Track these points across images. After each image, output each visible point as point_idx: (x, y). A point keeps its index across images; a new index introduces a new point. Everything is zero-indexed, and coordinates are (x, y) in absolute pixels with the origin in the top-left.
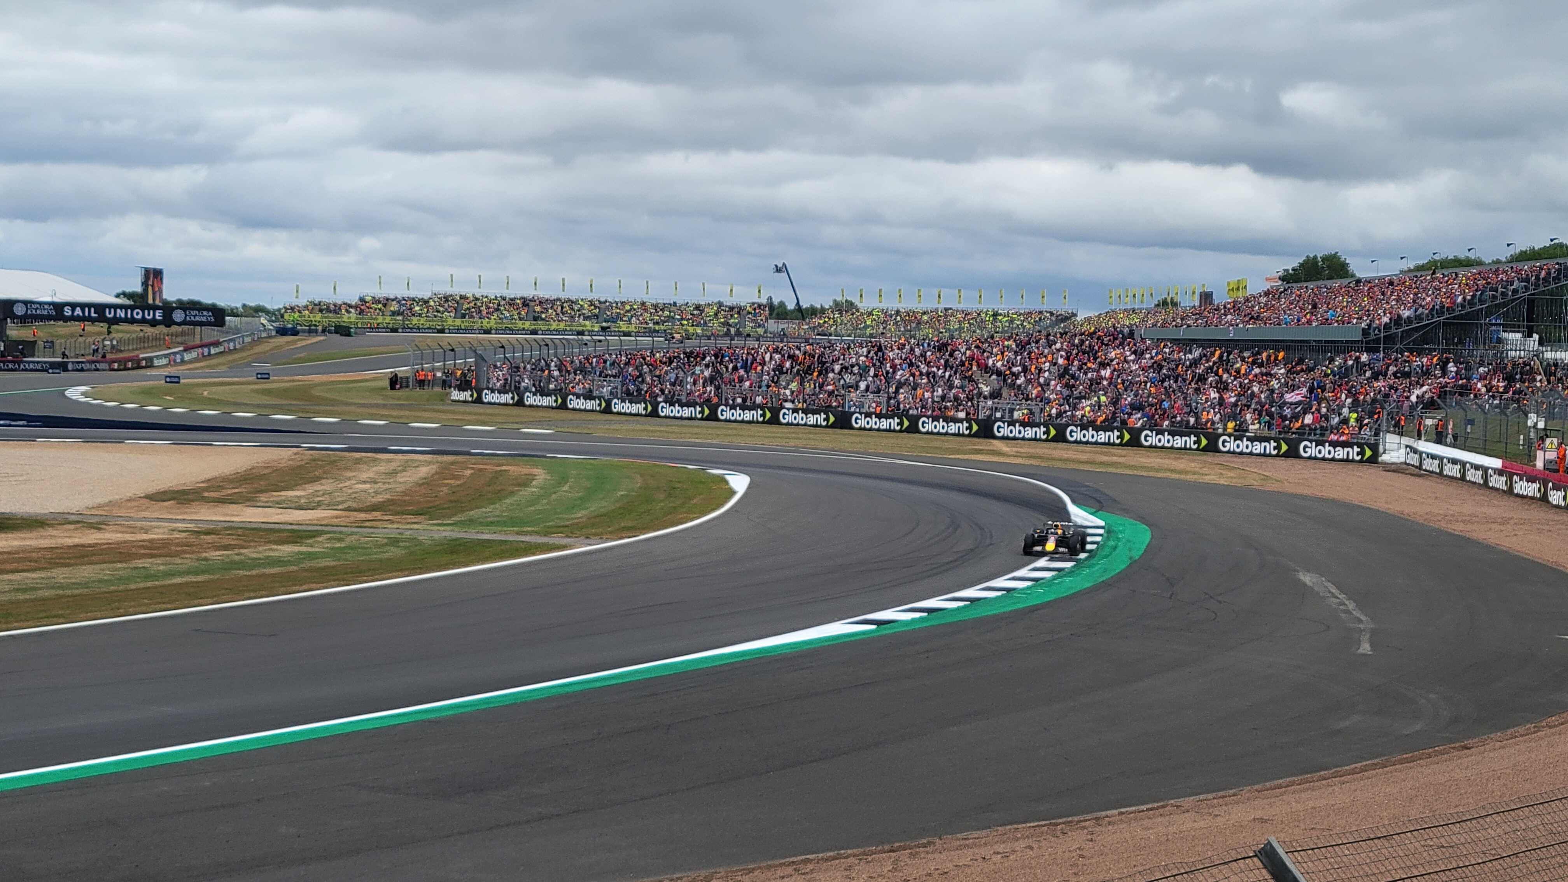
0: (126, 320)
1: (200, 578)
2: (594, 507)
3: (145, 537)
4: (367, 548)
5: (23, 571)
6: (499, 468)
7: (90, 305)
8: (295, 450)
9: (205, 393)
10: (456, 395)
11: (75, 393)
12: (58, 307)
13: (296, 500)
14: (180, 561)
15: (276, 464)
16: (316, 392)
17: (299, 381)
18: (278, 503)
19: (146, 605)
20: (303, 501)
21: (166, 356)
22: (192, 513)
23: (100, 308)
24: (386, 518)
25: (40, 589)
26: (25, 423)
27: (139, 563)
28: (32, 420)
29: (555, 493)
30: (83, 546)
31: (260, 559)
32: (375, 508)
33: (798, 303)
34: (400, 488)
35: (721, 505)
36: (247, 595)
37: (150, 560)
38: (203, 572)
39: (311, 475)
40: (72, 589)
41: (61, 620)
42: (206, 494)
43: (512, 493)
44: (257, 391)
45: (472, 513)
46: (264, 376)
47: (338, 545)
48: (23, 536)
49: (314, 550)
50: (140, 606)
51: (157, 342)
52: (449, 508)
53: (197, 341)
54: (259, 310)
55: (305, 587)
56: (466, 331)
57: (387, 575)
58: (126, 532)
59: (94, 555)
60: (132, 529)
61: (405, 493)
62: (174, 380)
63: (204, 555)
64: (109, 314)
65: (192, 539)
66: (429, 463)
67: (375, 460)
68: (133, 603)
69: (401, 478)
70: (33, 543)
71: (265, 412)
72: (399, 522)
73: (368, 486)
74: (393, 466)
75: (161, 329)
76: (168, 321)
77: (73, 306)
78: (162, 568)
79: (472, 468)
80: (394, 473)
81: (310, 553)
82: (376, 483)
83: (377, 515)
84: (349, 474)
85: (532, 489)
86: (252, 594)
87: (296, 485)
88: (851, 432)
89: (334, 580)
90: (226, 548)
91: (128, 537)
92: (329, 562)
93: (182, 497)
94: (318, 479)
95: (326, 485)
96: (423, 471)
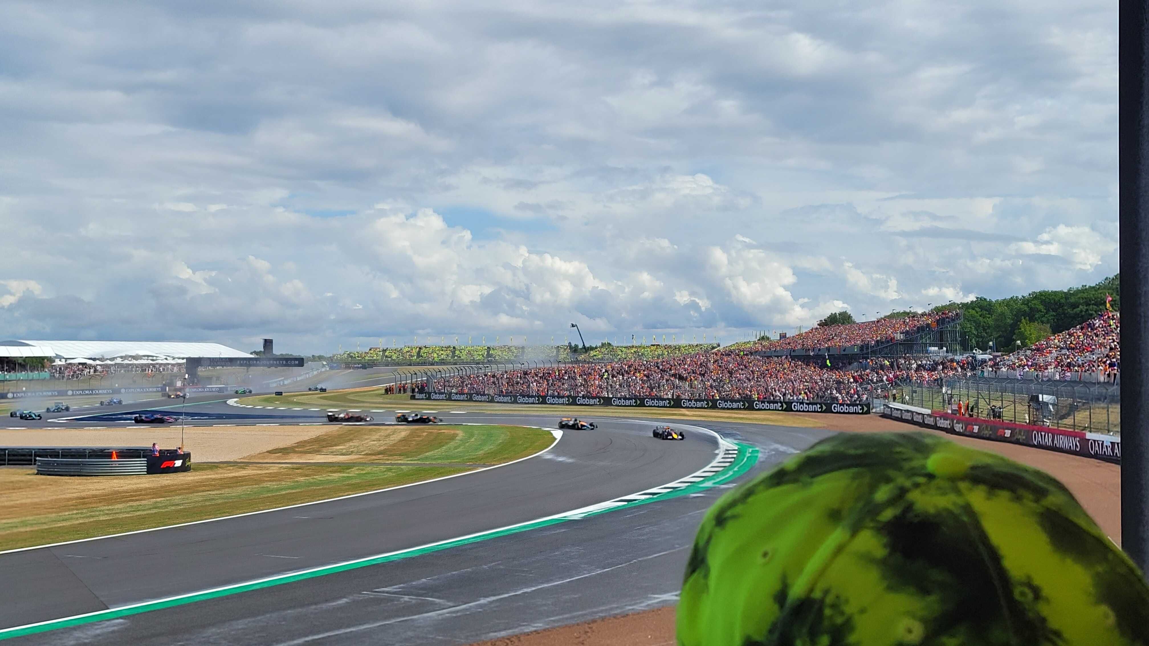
0: (255, 365)
1: (294, 491)
2: (487, 448)
3: (267, 471)
4: (377, 473)
5: (208, 491)
6: (440, 431)
8: (340, 426)
9: (295, 400)
10: (418, 396)
11: (231, 402)
13: (341, 451)
14: (284, 483)
15: (330, 433)
16: (350, 397)
17: (341, 392)
18: (332, 452)
19: (268, 505)
20: (344, 451)
21: (276, 382)
22: (290, 459)
24: (385, 458)
25: (217, 499)
26: (207, 417)
27: (265, 485)
28: (211, 416)
29: (468, 442)
30: (236, 477)
31: (324, 481)
32: (379, 453)
33: (584, 345)
34: (391, 443)
35: (550, 446)
36: (317, 499)
37: (270, 483)
38: (296, 488)
39: (348, 438)
40: (231, 499)
41: (227, 514)
42: (297, 449)
43: (447, 443)
44: (321, 398)
45: (427, 454)
47: (362, 472)
48: (208, 473)
49: (350, 475)
50: (265, 506)
51: (271, 375)
52: (415, 452)
53: (291, 374)
54: (321, 358)
55: (346, 494)
56: (422, 364)
57: (387, 486)
58: (258, 470)
59: (243, 482)
60: (261, 468)
61: (394, 445)
62: (279, 394)
63: (296, 479)
64: (247, 363)
65: (289, 472)
66: (406, 430)
67: (379, 429)
68: (262, 505)
69: (392, 438)
70: (213, 476)
71: (324, 408)
72: (391, 460)
73: (376, 442)
74: (386, 432)
75: (274, 368)
76: (276, 365)
78: (276, 487)
79: (427, 432)
80: (388, 436)
81: (348, 477)
82: (380, 441)
83: (380, 456)
84: (366, 437)
85: (457, 442)
86: (320, 498)
87: (340, 443)
88: (612, 407)
89: (360, 490)
90: (307, 476)
91: (259, 472)
92: (358, 481)
93: (285, 451)
94: (351, 440)
95: (355, 443)
96: (403, 434)
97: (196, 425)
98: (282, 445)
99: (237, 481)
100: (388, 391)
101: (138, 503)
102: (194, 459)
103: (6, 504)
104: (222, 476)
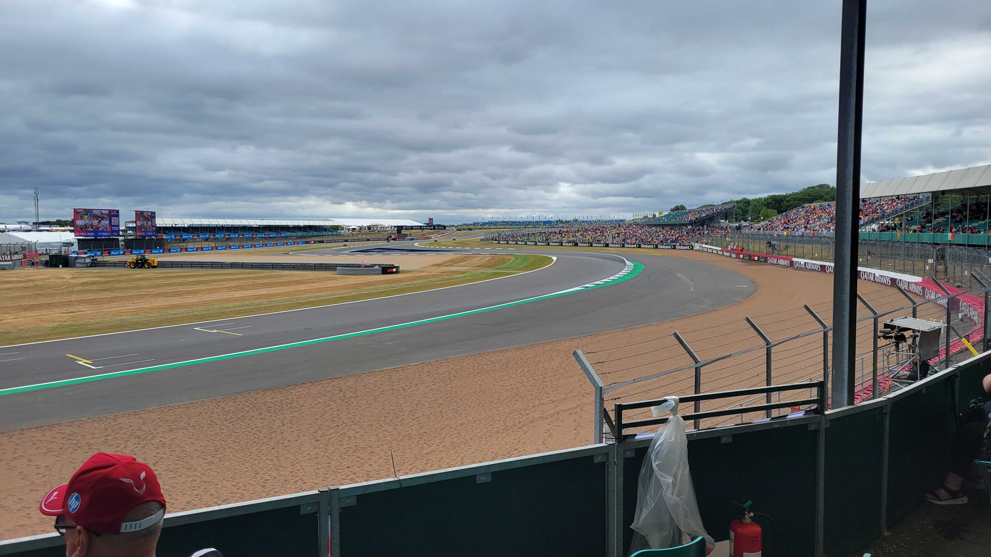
0: (426, 229)
2: (524, 265)
3: (431, 274)
4: (478, 274)
5: (407, 282)
6: (504, 257)
7: (418, 226)
8: (462, 255)
9: (442, 244)
10: (494, 242)
11: (416, 244)
12: (412, 227)
13: (462, 265)
14: (439, 278)
15: (458, 258)
16: (465, 242)
17: (461, 240)
18: (458, 266)
19: (433, 287)
20: (464, 265)
21: (434, 236)
22: (441, 268)
23: (420, 227)
24: (481, 268)
25: (411, 285)
27: (430, 279)
28: (407, 250)
29: (516, 262)
30: (419, 276)
31: (457, 278)
32: (478, 266)
35: (551, 263)
36: (454, 285)
37: (433, 278)
38: (445, 281)
40: (417, 285)
41: (415, 291)
42: (444, 264)
43: (507, 262)
44: (453, 243)
46: (454, 240)
47: (471, 274)
48: (407, 274)
50: (431, 288)
51: (432, 233)
52: (493, 266)
53: (440, 233)
54: (453, 226)
55: (464, 283)
56: (496, 229)
58: (427, 273)
60: (429, 272)
61: (484, 263)
62: (436, 241)
63: (444, 277)
64: (422, 228)
65: (441, 274)
67: (478, 256)
69: (484, 260)
70: (409, 276)
71: (455, 247)
74: (481, 257)
75: (433, 230)
76: (434, 229)
77: (415, 226)
79: (498, 257)
80: (482, 259)
81: (465, 276)
82: (478, 261)
83: (479, 268)
84: (473, 259)
85: (511, 261)
87: (462, 262)
88: (578, 247)
89: (470, 281)
90: (448, 275)
92: (470, 278)
93: (438, 265)
94: (466, 260)
95: (468, 262)
96: (488, 258)
97: (402, 254)
98: (437, 263)
99: (419, 278)
100: (482, 240)
101: (378, 286)
102: (401, 269)
103: (324, 286)
104: (413, 275)
